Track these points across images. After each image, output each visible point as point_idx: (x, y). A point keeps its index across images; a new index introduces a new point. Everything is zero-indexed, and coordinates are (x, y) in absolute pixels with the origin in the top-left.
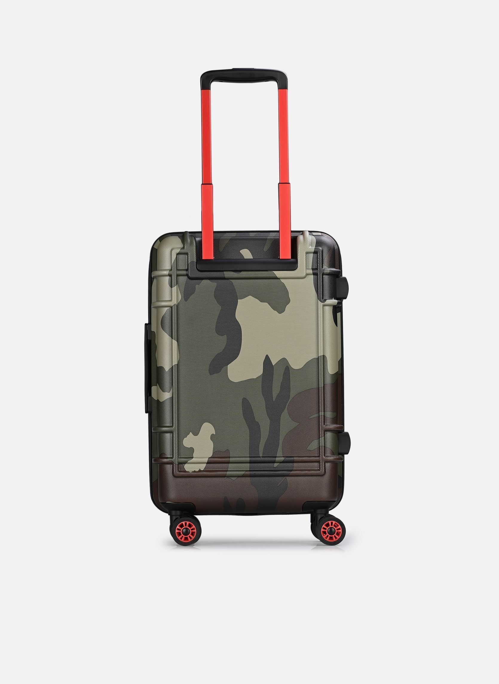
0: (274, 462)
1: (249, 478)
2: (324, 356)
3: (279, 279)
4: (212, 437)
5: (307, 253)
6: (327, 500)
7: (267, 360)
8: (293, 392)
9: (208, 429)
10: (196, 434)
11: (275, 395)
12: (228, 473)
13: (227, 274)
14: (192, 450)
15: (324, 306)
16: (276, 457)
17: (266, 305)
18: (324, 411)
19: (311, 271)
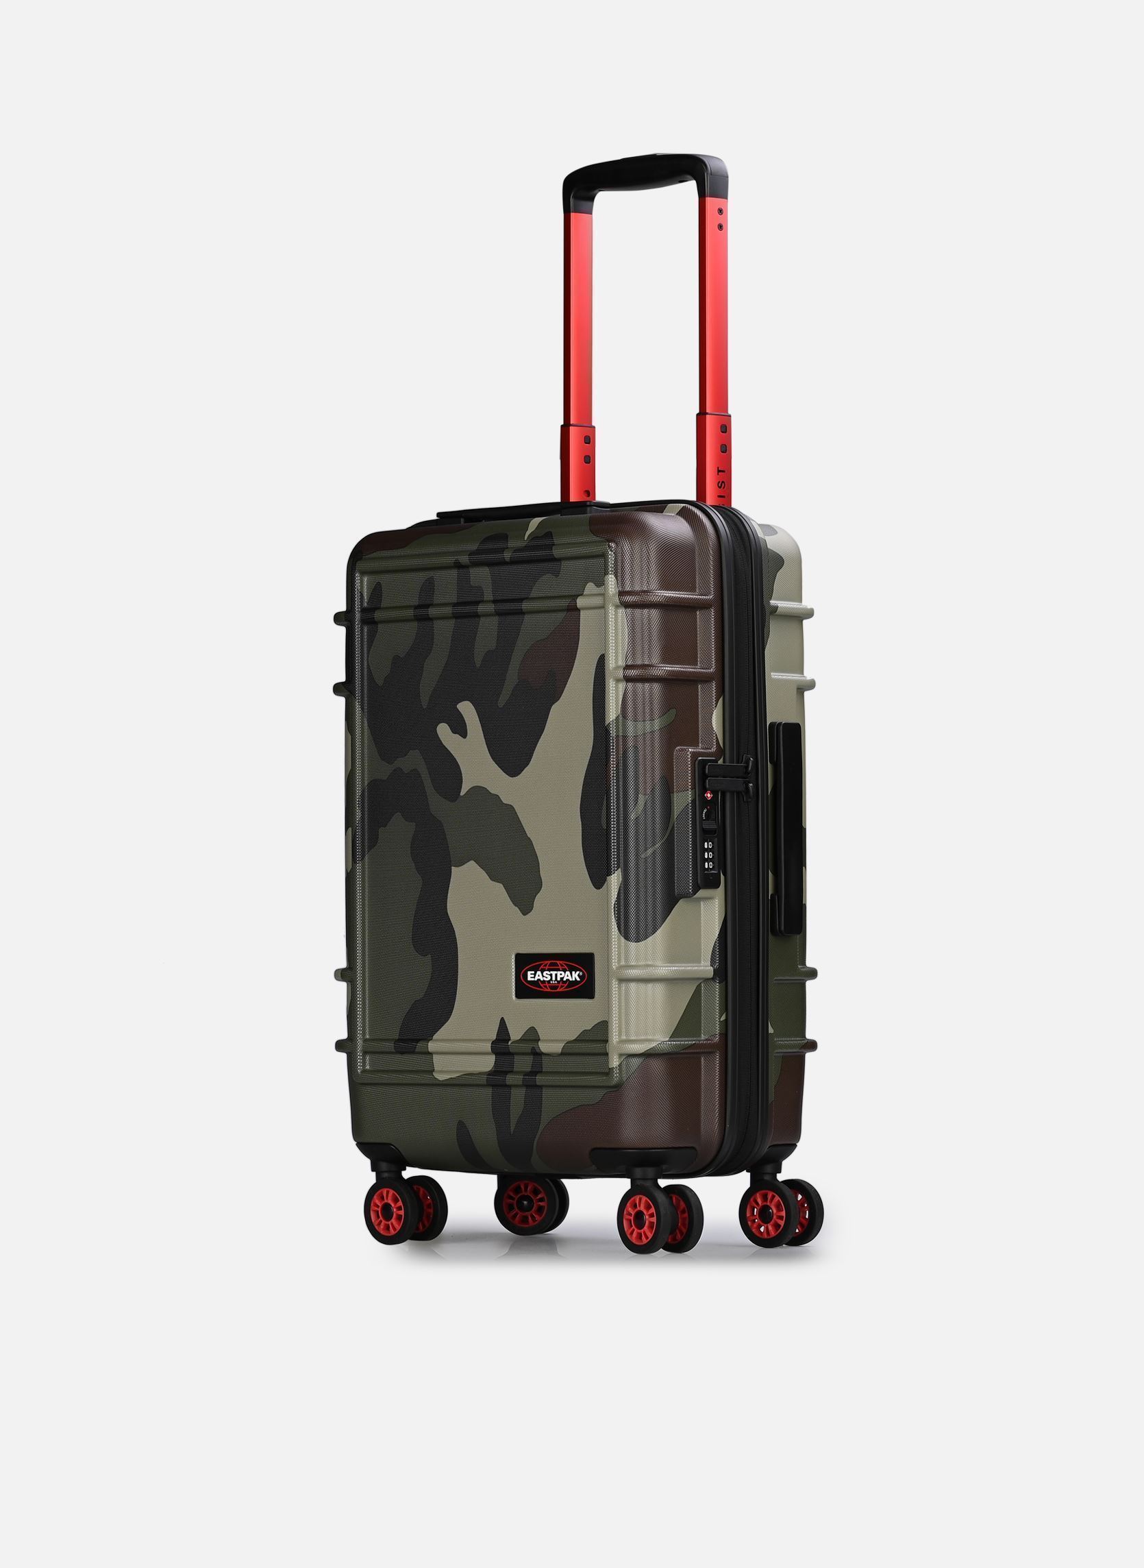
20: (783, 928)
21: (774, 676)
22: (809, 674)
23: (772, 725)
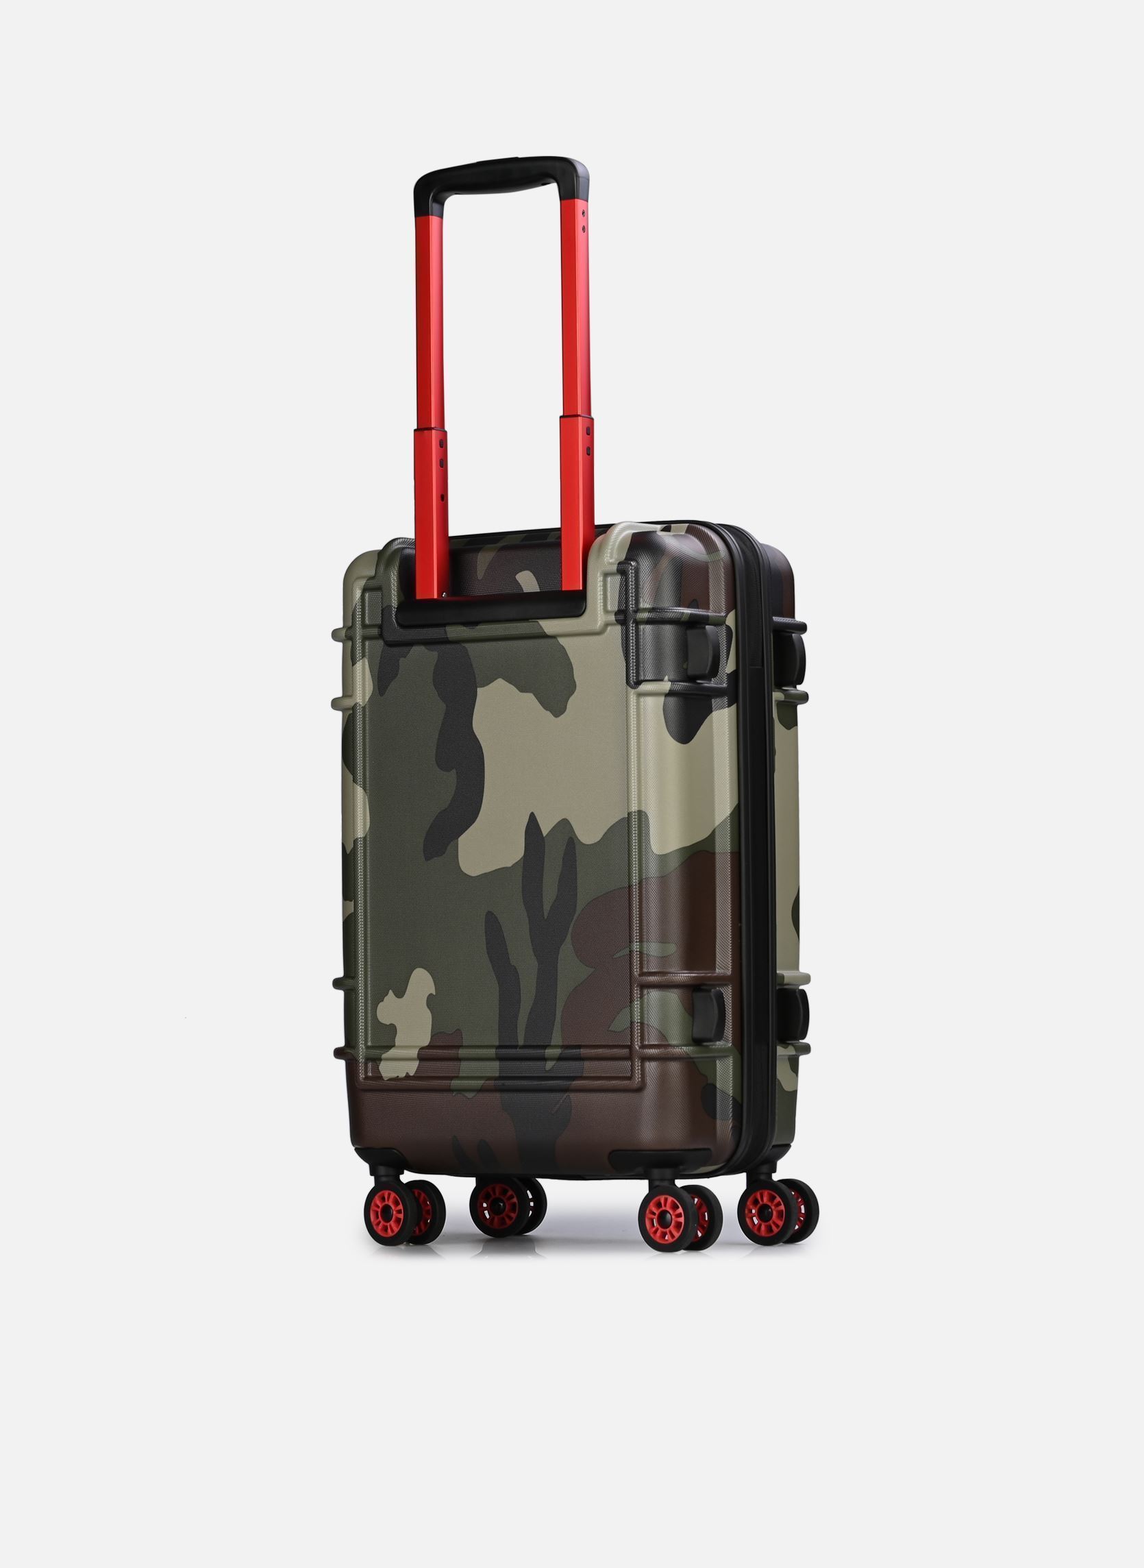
0: (544, 1059)
1: (498, 1095)
2: (640, 812)
3: (554, 637)
4: (431, 1002)
5: (606, 575)
6: (683, 1147)
7: (533, 824)
8: (583, 898)
9: (421, 982)
10: (400, 994)
11: (547, 907)
12: (455, 1083)
13: (454, 632)
14: (392, 1029)
15: (640, 695)
16: (545, 1047)
17: (530, 697)
18: (641, 941)
19: (612, 618)
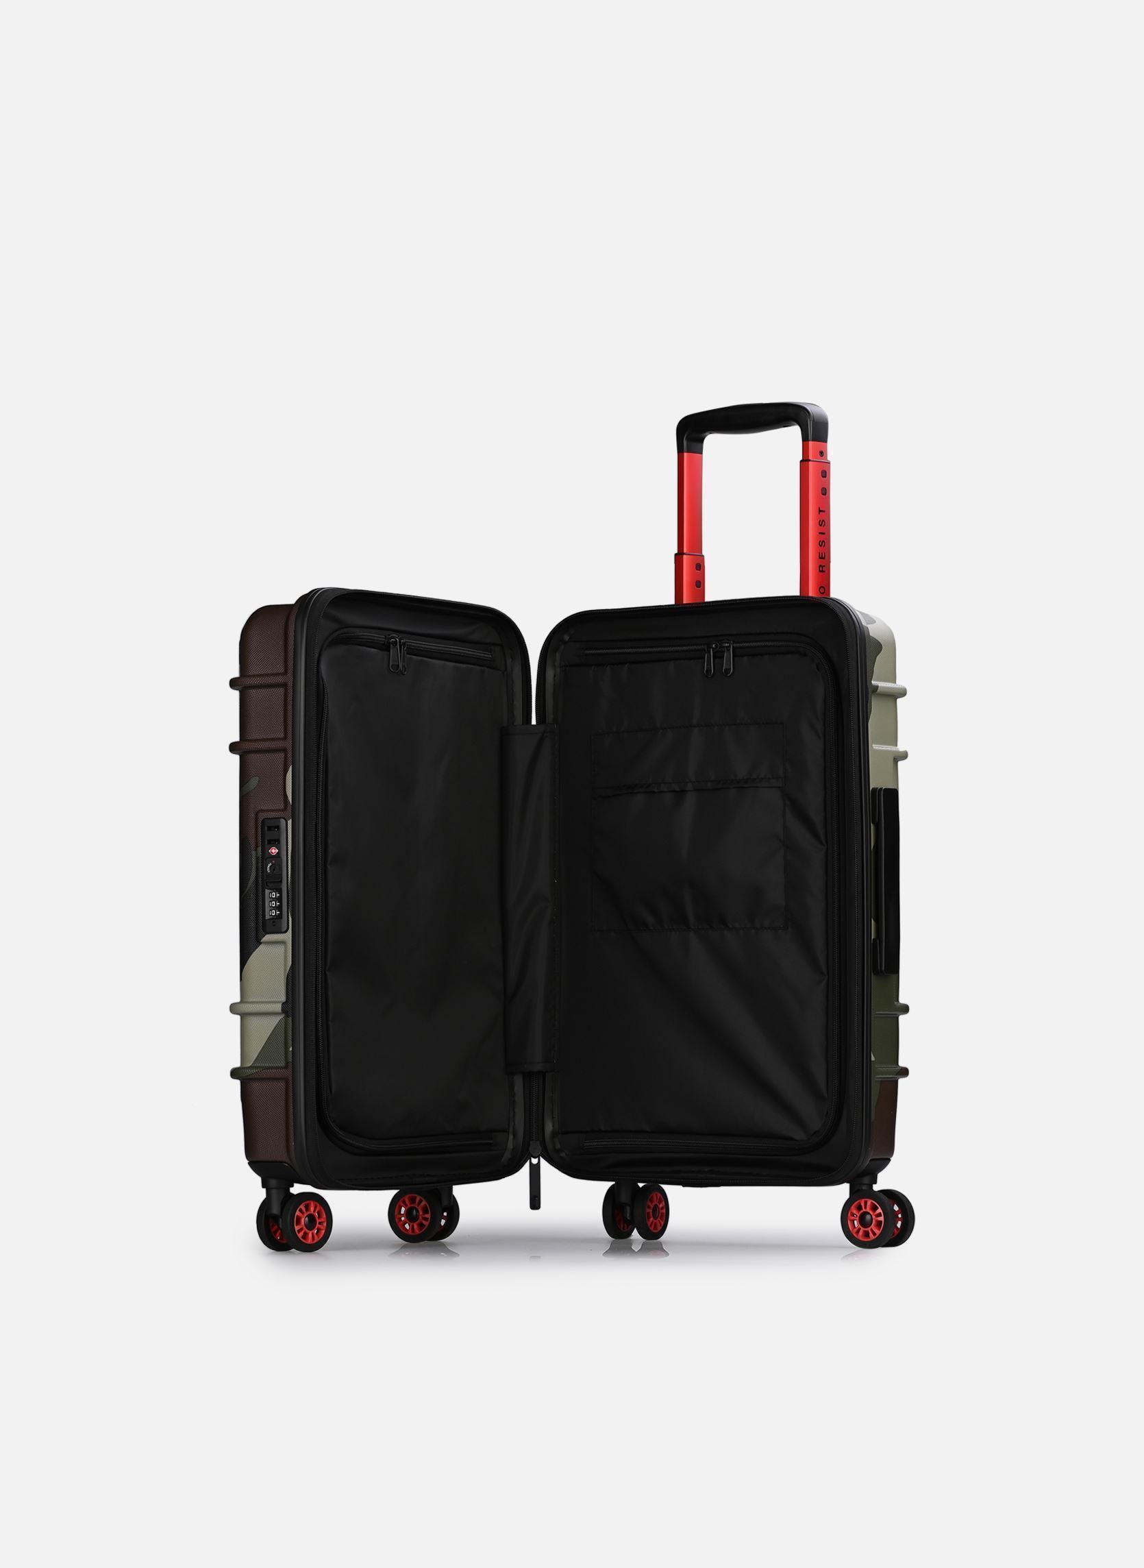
20: (883, 969)
21: (875, 747)
22: (901, 747)
23: (874, 790)
